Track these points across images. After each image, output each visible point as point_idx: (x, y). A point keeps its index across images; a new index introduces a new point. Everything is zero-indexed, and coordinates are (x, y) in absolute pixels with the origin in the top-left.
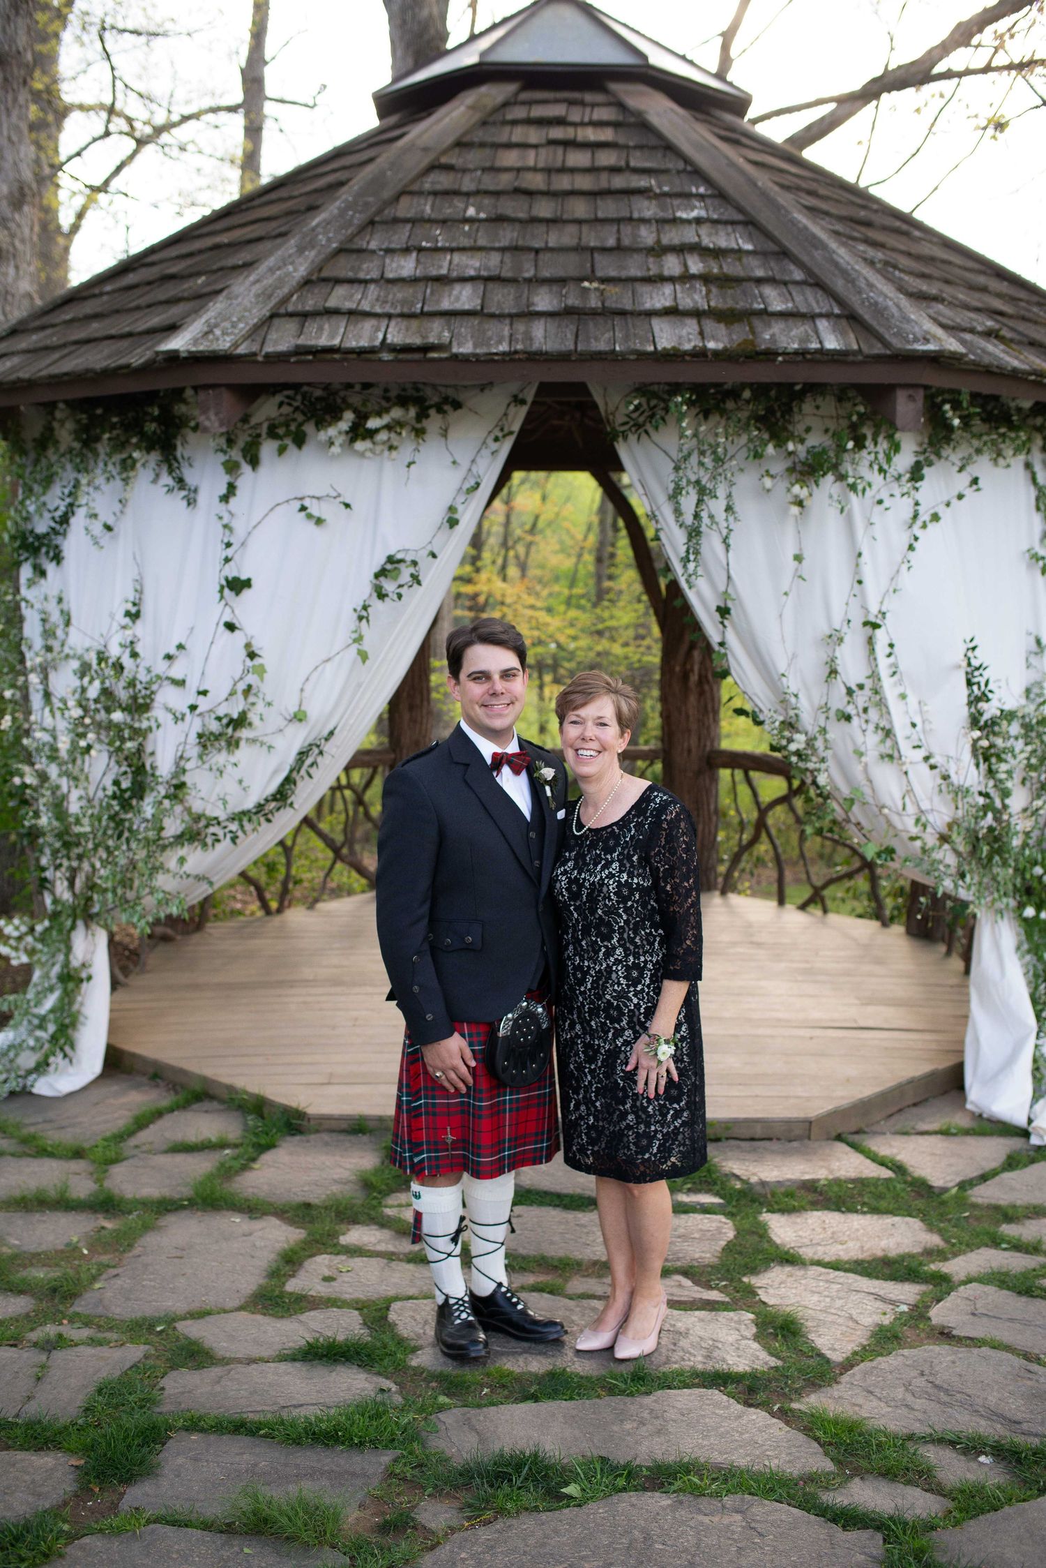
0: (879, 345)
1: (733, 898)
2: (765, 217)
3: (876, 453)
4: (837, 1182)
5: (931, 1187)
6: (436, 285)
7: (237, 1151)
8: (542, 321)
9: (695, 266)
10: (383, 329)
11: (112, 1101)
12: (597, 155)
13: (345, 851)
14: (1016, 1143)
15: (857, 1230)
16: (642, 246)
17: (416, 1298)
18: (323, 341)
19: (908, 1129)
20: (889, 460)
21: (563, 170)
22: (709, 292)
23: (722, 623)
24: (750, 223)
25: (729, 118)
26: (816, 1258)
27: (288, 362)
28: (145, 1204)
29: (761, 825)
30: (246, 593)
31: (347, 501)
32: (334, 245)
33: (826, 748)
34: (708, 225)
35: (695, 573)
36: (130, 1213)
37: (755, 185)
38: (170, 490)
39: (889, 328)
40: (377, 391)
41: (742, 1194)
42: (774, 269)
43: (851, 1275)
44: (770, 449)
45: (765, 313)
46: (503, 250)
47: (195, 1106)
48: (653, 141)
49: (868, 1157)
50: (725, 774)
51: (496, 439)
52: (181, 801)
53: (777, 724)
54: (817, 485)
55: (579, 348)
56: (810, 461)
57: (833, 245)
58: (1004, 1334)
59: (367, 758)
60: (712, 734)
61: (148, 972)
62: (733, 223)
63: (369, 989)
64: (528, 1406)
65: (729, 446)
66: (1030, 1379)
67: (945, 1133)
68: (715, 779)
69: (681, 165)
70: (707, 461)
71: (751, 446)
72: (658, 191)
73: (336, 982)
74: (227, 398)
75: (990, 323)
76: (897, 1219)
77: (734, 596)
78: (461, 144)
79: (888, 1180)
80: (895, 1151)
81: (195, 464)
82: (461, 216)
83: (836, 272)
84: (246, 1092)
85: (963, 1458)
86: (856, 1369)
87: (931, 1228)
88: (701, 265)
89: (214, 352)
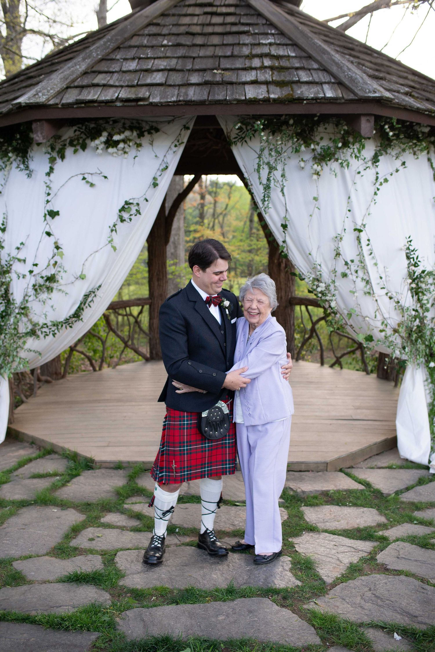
0: (352, 95)
1: (301, 363)
2: (301, 42)
3: (354, 149)
4: (338, 491)
5: (382, 494)
6: (145, 73)
7: (61, 477)
8: (194, 87)
9: (267, 62)
10: (118, 92)
11: (11, 454)
12: (226, 18)
13: (130, 343)
14: (423, 472)
15: (346, 514)
16: (243, 55)
17: (131, 549)
18: (90, 97)
19: (374, 466)
20: (359, 152)
21: (210, 24)
22: (273, 74)
23: (284, 232)
24: (294, 45)
25: (290, 6)
26: (325, 528)
27: (73, 107)
28: (13, 503)
29: (313, 330)
30: (57, 218)
31: (105, 175)
32: (99, 57)
33: (335, 290)
34: (275, 46)
35: (268, 207)
36: (6, 507)
37: (298, 28)
38: (21, 170)
39: (357, 87)
40: (120, 125)
41: (293, 497)
42: (305, 63)
43: (341, 537)
44: (303, 148)
45: (299, 82)
46: (178, 58)
47: (47, 457)
48: (253, 12)
49: (353, 480)
50: (297, 308)
51: (176, 146)
52: (26, 315)
53: (311, 278)
54: (327, 165)
55: (210, 99)
56: (323, 153)
57: (333, 53)
58: (413, 568)
59: (138, 302)
60: (292, 290)
61: (38, 396)
62: (286, 45)
63: (134, 403)
64: (173, 607)
65: (283, 146)
66: (423, 593)
67: (390, 468)
68: (293, 310)
69: (264, 22)
70: (273, 153)
71: (294, 146)
72: (252, 32)
73: (119, 400)
74: (46, 127)
75: (407, 89)
76: (365, 509)
77: (289, 219)
78: (163, 15)
79: (362, 490)
80: (367, 476)
81: (34, 159)
82: (160, 44)
83: (333, 64)
84: (70, 450)
85: (387, 636)
86: (338, 586)
87: (381, 513)
88: (270, 62)
89: (37, 103)
